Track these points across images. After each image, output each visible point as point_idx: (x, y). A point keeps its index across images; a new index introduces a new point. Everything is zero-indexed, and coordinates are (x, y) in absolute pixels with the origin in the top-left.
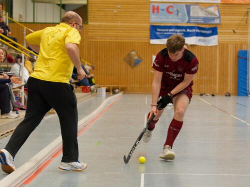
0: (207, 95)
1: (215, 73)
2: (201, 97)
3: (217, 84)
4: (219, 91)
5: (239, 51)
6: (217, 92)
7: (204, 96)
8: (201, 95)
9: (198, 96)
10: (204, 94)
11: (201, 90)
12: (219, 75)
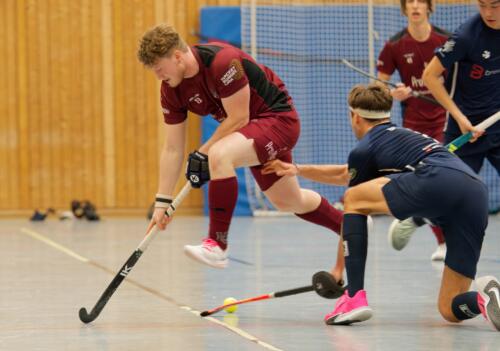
0: (63, 219)
1: (97, 116)
2: (38, 224)
3: (110, 162)
4: (117, 198)
5: (203, 12)
6: (110, 202)
7: (50, 221)
8: (38, 217)
9: (26, 221)
10: (52, 211)
11: (35, 194)
12: (115, 123)
